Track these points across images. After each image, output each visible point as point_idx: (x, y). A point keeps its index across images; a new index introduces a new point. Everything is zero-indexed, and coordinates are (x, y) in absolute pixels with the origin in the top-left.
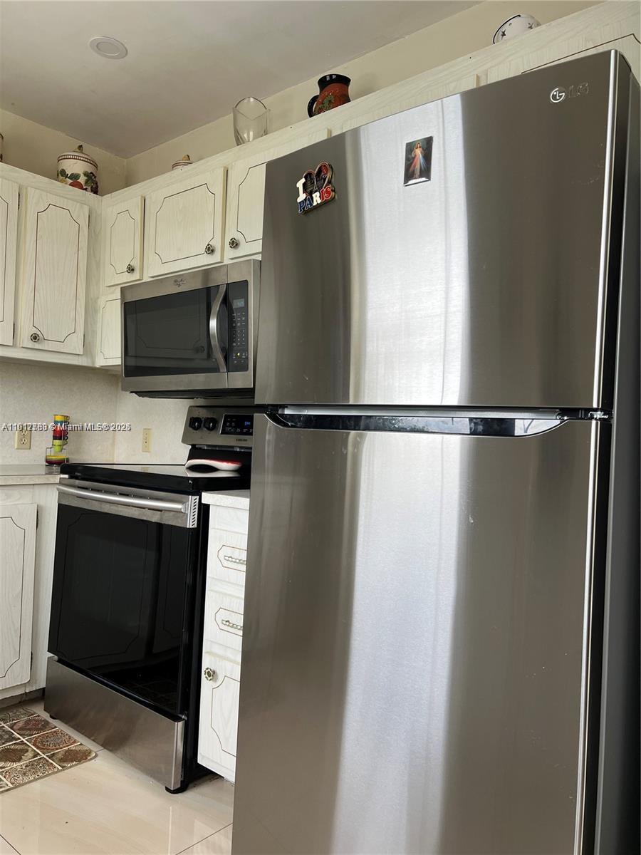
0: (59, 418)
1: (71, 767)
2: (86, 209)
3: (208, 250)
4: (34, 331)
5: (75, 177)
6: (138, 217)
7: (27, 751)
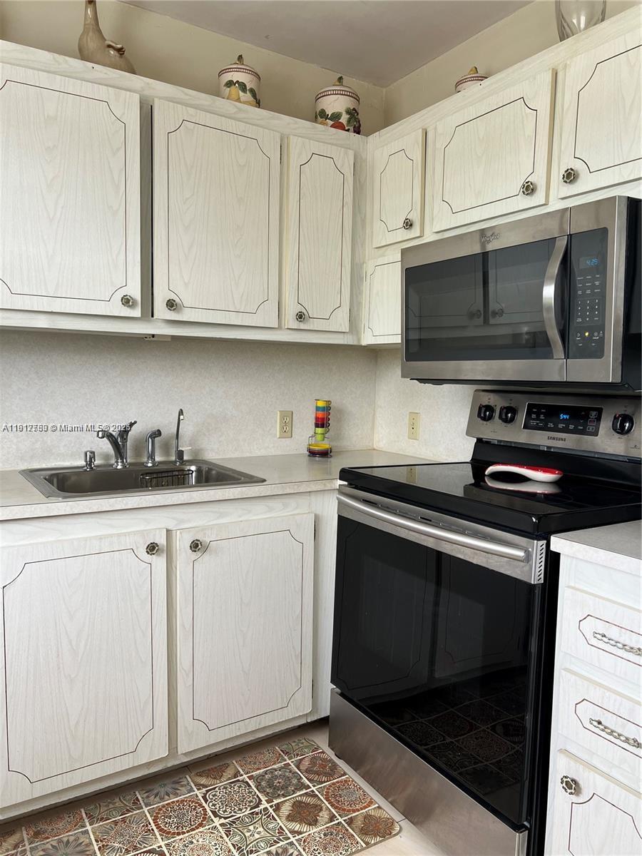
0: (321, 404)
1: (375, 844)
2: (351, 153)
3: (527, 189)
4: (300, 309)
5: (336, 117)
6: (417, 155)
7: (321, 810)
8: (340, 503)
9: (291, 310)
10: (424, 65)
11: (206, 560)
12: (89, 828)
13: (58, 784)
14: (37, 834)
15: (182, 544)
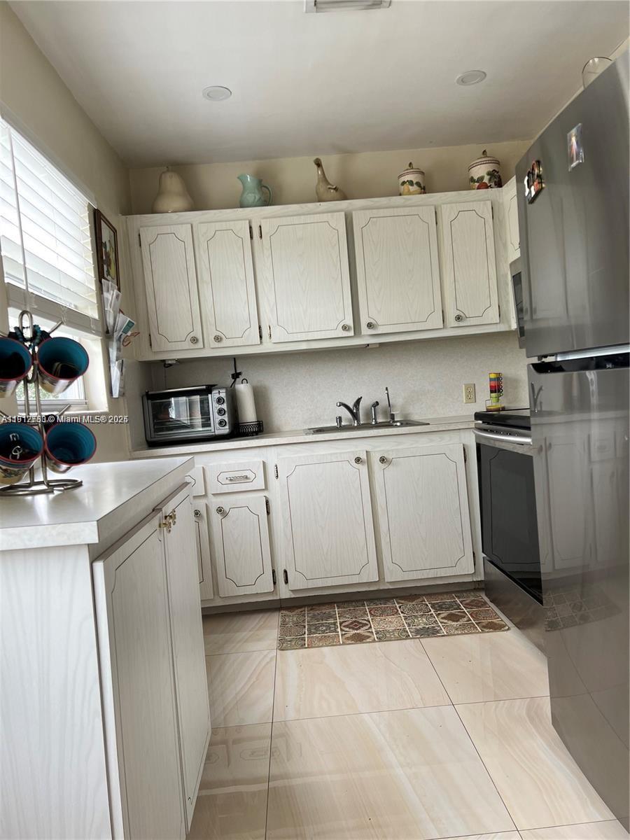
0: (493, 376)
1: (488, 632)
4: (458, 313)
5: (481, 179)
7: (464, 617)
8: (477, 437)
9: (452, 314)
11: (391, 471)
13: (320, 584)
15: (375, 459)
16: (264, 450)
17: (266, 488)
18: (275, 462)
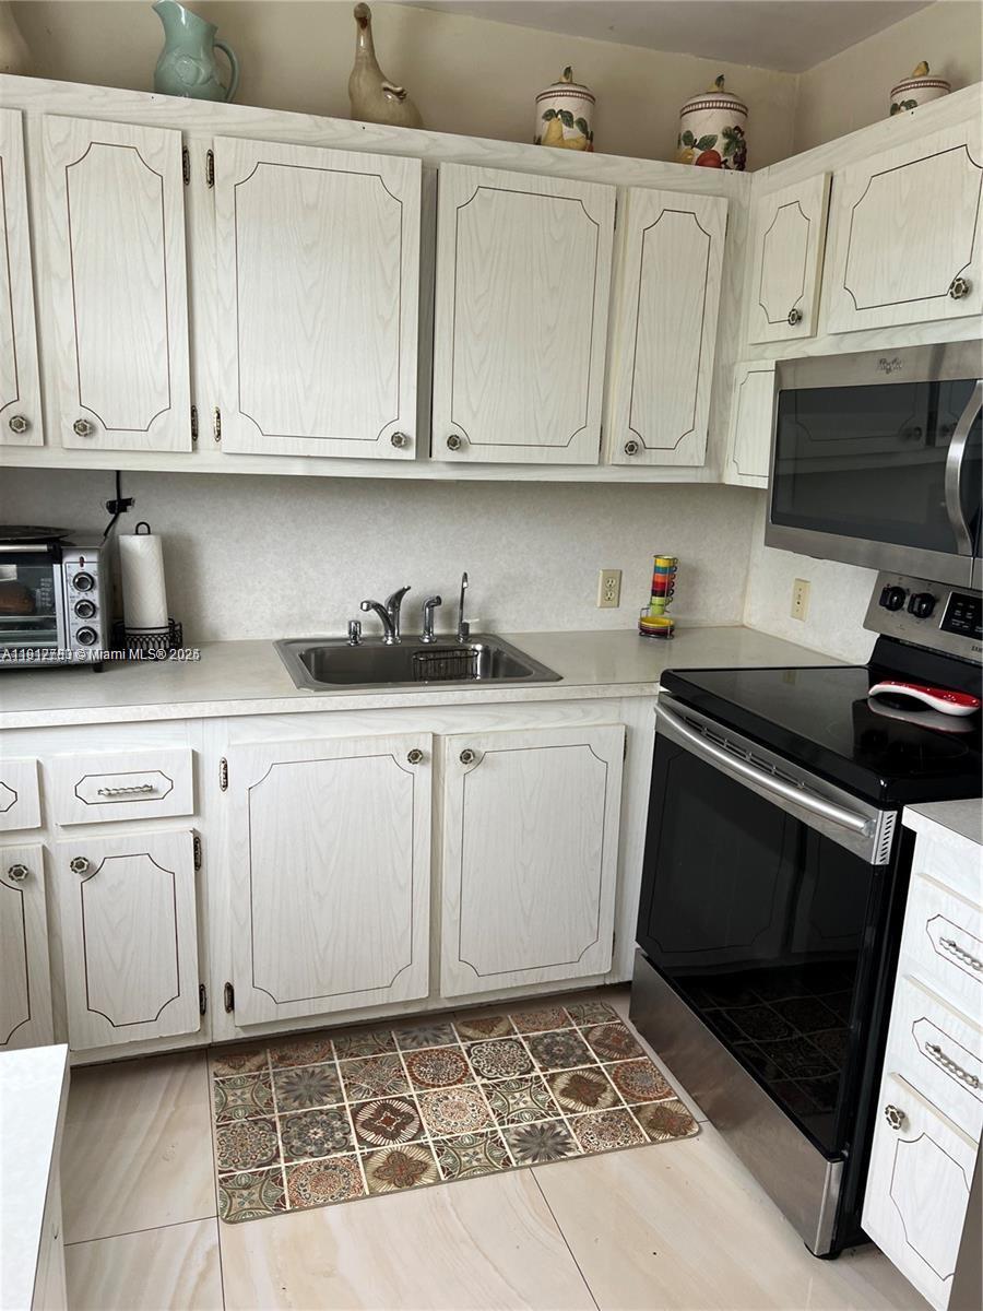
0: (661, 563)
1: (663, 1142)
2: (724, 202)
3: (957, 291)
4: (631, 436)
5: (708, 142)
6: (816, 212)
7: (605, 1090)
9: (618, 437)
10: (861, 40)
11: (479, 775)
12: (337, 1062)
13: (305, 1009)
14: (282, 1059)
15: (451, 751)
16: (197, 726)
17: (197, 811)
18: (224, 753)
